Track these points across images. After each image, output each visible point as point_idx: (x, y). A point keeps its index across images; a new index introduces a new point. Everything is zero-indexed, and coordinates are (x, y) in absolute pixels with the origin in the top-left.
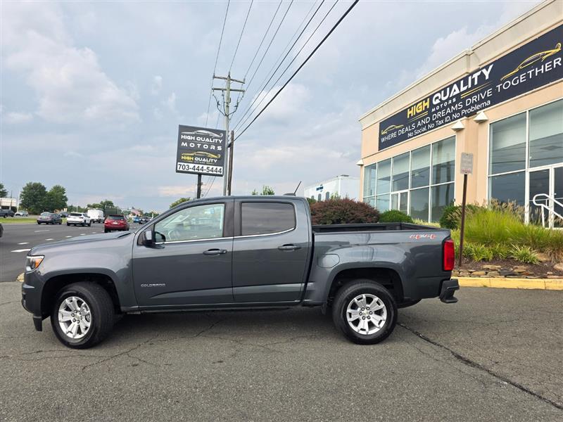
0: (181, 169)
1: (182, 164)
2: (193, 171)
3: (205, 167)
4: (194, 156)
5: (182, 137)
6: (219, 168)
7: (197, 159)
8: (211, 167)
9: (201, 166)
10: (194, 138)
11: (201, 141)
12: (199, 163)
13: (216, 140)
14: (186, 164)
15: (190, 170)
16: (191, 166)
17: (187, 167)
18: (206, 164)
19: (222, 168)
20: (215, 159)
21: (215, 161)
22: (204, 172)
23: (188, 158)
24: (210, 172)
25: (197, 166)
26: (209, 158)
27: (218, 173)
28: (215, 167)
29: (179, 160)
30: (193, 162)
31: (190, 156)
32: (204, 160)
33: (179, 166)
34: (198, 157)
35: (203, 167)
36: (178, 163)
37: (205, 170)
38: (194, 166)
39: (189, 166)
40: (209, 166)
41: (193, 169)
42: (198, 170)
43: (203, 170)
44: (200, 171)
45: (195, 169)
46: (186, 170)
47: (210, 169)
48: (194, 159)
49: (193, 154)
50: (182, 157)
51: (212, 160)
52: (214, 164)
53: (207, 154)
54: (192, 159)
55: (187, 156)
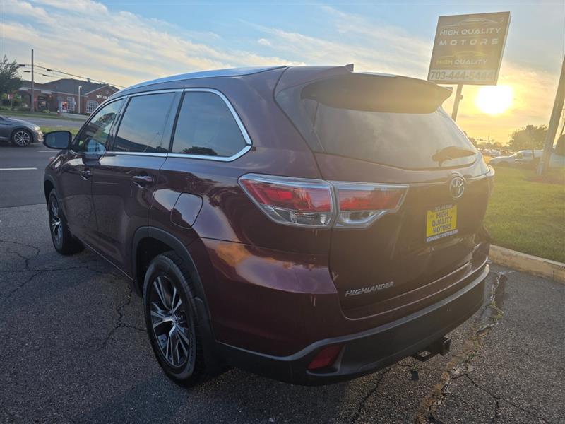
0: (434, 78)
1: (437, 71)
2: (450, 79)
3: (468, 72)
4: (454, 59)
5: (441, 32)
6: (489, 72)
7: (457, 62)
8: (477, 72)
9: (462, 72)
10: (457, 33)
11: (467, 35)
12: (460, 67)
13: (492, 29)
14: (441, 71)
15: (445, 79)
16: (448, 72)
17: (442, 76)
18: (470, 67)
19: (494, 71)
20: (485, 59)
22: (466, 79)
23: (446, 62)
24: (475, 80)
25: (456, 72)
26: (475, 59)
27: (487, 80)
28: (483, 72)
29: (433, 66)
30: (452, 66)
31: (449, 59)
32: (468, 62)
33: (431, 74)
35: (465, 73)
36: (432, 71)
37: (467, 77)
38: (453, 73)
39: (445, 73)
40: (473, 71)
41: (450, 77)
42: (458, 78)
43: (464, 77)
44: (460, 80)
45: (452, 77)
46: (440, 79)
47: (475, 74)
48: (453, 63)
49: (452, 56)
50: (438, 62)
51: (480, 60)
52: (482, 66)
53: (474, 52)
54: (451, 62)
55: (444, 59)
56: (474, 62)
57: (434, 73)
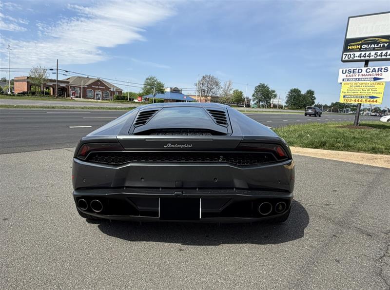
0: (347, 59)
1: (348, 53)
2: (359, 58)
3: (373, 53)
4: (361, 45)
6: (389, 51)
7: (364, 46)
8: (379, 52)
9: (368, 53)
12: (366, 50)
14: (351, 53)
15: (356, 58)
16: (357, 54)
17: (352, 56)
18: (374, 49)
20: (386, 43)
21: (386, 45)
22: (371, 58)
23: (355, 47)
24: (378, 57)
25: (363, 53)
26: (379, 43)
27: (388, 57)
28: (384, 52)
29: (346, 50)
30: (360, 50)
31: (356, 45)
32: (373, 46)
33: (344, 56)
34: (366, 44)
35: (370, 54)
36: (344, 54)
37: (372, 56)
38: (361, 54)
39: (355, 54)
40: (377, 52)
41: (359, 57)
42: (365, 57)
43: (370, 57)
44: (367, 58)
45: (361, 57)
46: (351, 59)
47: (378, 54)
48: (361, 47)
49: (360, 43)
50: (349, 47)
51: (382, 45)
52: (384, 48)
53: (377, 39)
54: (359, 47)
55: (353, 45)
56: (377, 45)
57: (346, 55)
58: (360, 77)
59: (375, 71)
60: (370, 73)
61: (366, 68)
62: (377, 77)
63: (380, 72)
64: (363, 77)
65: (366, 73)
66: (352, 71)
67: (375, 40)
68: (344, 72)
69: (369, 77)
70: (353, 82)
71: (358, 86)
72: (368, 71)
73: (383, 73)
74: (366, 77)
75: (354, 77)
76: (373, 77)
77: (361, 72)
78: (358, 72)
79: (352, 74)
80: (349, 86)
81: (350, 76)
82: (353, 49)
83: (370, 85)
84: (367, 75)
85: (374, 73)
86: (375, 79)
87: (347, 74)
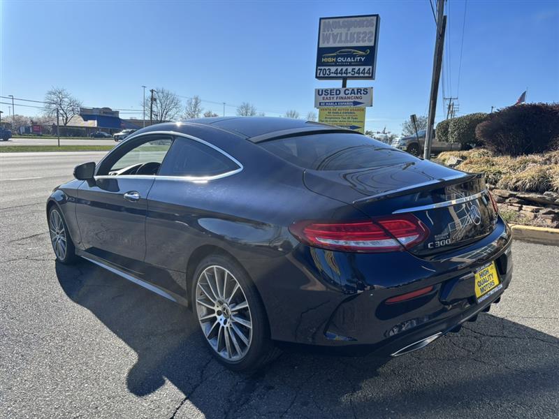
0: (321, 75)
1: (323, 68)
2: (335, 75)
3: (350, 68)
4: (337, 57)
6: (367, 68)
7: (340, 59)
8: (357, 68)
9: (344, 68)
12: (342, 64)
14: (327, 68)
15: (332, 75)
16: (333, 69)
17: (328, 72)
18: (350, 64)
19: (371, 67)
20: (363, 56)
21: (363, 59)
22: (350, 75)
23: (330, 60)
24: (356, 75)
25: (339, 68)
26: (354, 57)
27: (366, 75)
28: (362, 68)
29: (319, 63)
30: (336, 64)
31: (332, 57)
32: (349, 60)
33: (319, 71)
34: (342, 56)
35: (347, 69)
36: (319, 68)
37: (350, 73)
38: (337, 70)
39: (330, 70)
40: (354, 67)
41: (335, 73)
42: (342, 73)
43: (347, 73)
44: (344, 75)
45: (337, 74)
46: (326, 75)
47: (356, 71)
48: (336, 60)
49: (335, 54)
50: (323, 60)
51: (359, 58)
52: (360, 63)
53: (353, 50)
54: (335, 60)
55: (328, 57)
56: (354, 59)
57: (321, 69)
58: (338, 100)
59: (354, 93)
60: (349, 95)
61: (345, 89)
62: (357, 100)
63: (359, 95)
64: (342, 101)
65: (345, 96)
66: (329, 92)
67: (350, 52)
68: (320, 93)
69: (348, 100)
70: (331, 107)
71: (337, 113)
72: (347, 92)
73: (363, 95)
74: (345, 100)
75: (332, 101)
76: (353, 101)
77: (340, 93)
78: (336, 94)
79: (329, 96)
80: (326, 112)
81: (327, 98)
82: (328, 62)
83: (349, 111)
84: (345, 98)
85: (353, 95)
86: (355, 103)
87: (323, 95)
